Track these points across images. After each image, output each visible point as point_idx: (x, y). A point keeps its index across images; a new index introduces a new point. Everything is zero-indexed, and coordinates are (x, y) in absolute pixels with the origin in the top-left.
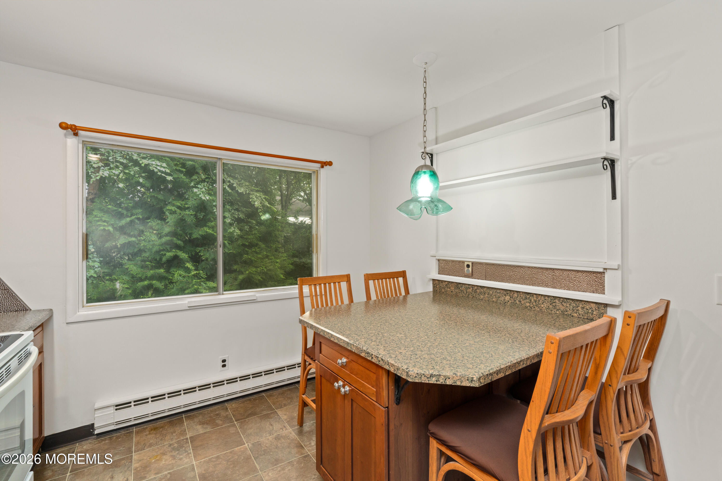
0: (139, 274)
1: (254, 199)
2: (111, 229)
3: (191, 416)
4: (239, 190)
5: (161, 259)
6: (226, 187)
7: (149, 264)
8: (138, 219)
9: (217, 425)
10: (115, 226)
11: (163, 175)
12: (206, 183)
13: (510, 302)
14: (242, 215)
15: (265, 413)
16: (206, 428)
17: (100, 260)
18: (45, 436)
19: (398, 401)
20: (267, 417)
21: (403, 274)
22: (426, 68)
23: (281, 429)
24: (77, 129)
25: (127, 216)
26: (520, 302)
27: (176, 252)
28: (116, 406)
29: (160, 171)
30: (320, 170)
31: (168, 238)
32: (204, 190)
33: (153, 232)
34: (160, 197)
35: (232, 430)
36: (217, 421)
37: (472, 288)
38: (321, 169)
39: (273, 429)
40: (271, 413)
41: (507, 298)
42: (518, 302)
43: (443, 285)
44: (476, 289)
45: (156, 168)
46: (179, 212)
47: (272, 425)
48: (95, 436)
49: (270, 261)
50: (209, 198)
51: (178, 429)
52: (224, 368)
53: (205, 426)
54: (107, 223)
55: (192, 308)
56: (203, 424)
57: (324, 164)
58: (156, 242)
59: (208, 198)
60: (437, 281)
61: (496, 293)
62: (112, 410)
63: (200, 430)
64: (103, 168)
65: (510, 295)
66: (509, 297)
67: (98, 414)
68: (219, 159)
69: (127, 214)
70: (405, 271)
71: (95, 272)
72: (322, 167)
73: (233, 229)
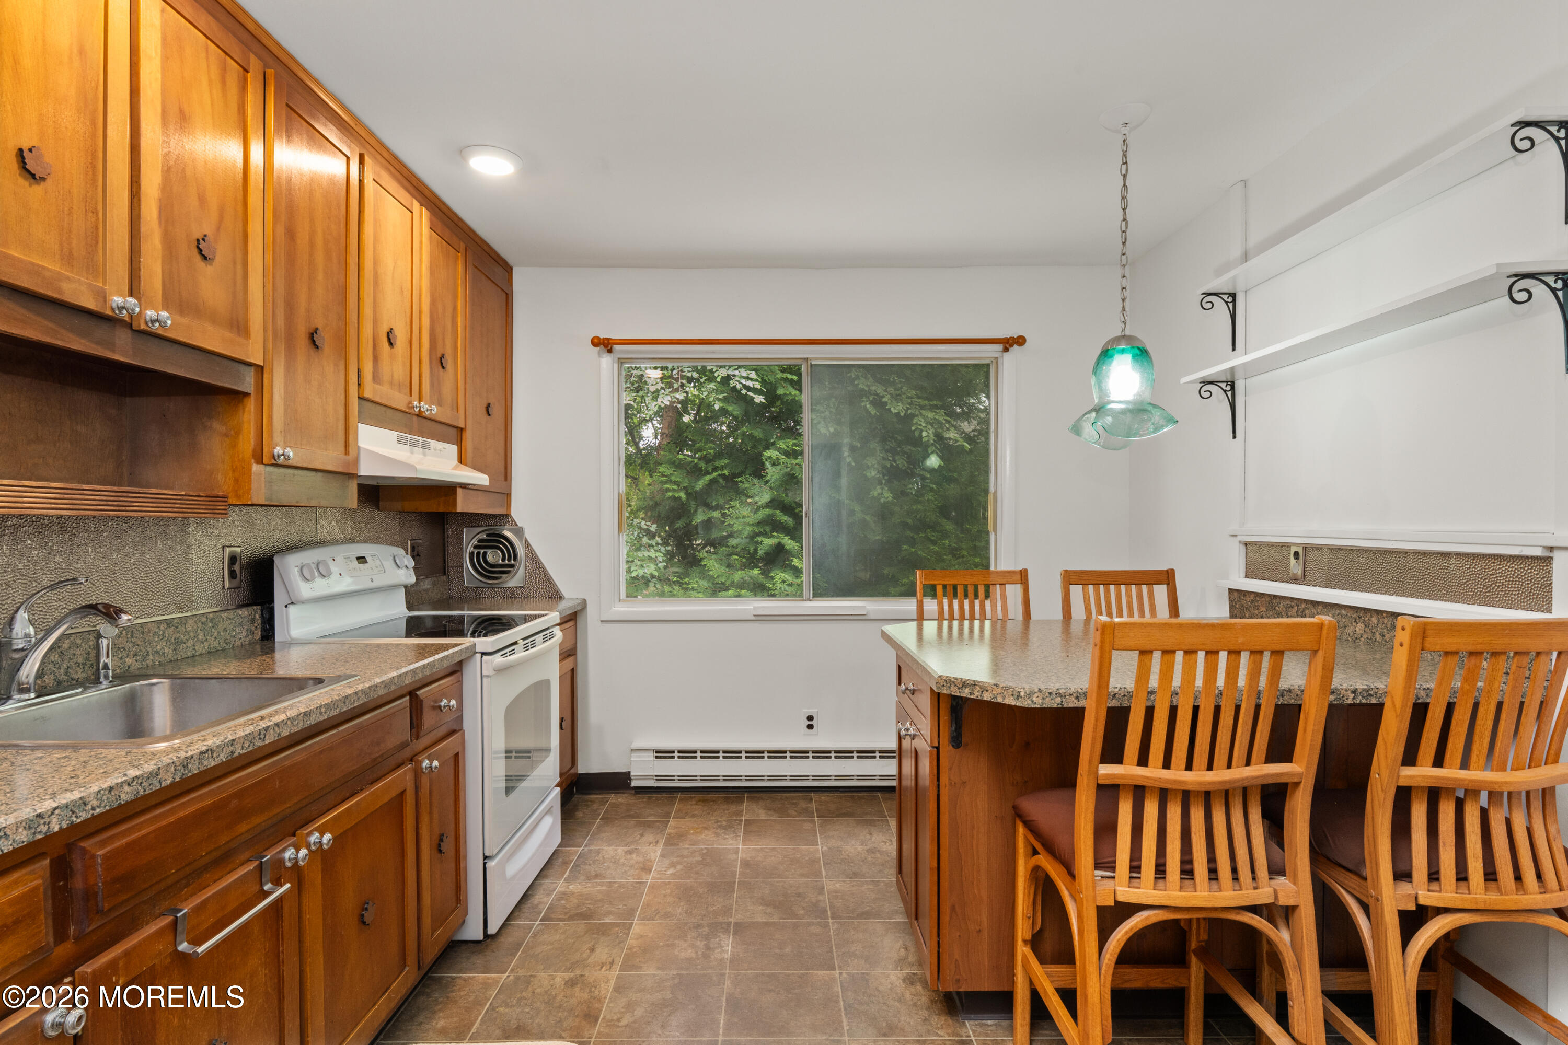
0: (722, 575)
1: (921, 425)
2: (683, 495)
3: (756, 797)
4: (892, 409)
5: (756, 550)
6: (865, 406)
7: (737, 560)
8: (723, 476)
9: (789, 815)
10: (690, 491)
11: (750, 394)
12: (834, 400)
13: (1365, 637)
14: (902, 460)
15: (868, 817)
16: (771, 815)
17: (666, 550)
18: (580, 772)
19: (956, 741)
20: (870, 823)
21: (1168, 578)
22: (1127, 135)
23: (883, 842)
24: (609, 344)
25: (708, 473)
26: (1383, 636)
27: (778, 537)
28: (657, 752)
29: (745, 387)
30: (1002, 357)
31: (767, 511)
32: (827, 413)
33: (746, 501)
34: (758, 433)
35: (807, 826)
36: (789, 811)
37: (1296, 608)
38: (1005, 354)
39: (871, 839)
40: (878, 820)
41: (1360, 626)
42: (1378, 637)
43: (1247, 602)
44: (1304, 610)
45: (740, 383)
46: (783, 460)
47: (871, 834)
48: (633, 791)
49: (960, 560)
50: (835, 429)
51: (733, 808)
52: (810, 730)
53: (770, 813)
54: (678, 486)
55: (760, 618)
56: (769, 810)
57: (1008, 343)
58: (749, 519)
59: (832, 430)
60: (1236, 594)
61: (1339, 616)
62: (651, 756)
63: (763, 815)
64: (663, 391)
65: (1364, 622)
66: (1363, 626)
67: (635, 757)
68: (805, 359)
69: (706, 468)
70: (1173, 570)
71: (658, 569)
72: (1006, 350)
73: (880, 491)
